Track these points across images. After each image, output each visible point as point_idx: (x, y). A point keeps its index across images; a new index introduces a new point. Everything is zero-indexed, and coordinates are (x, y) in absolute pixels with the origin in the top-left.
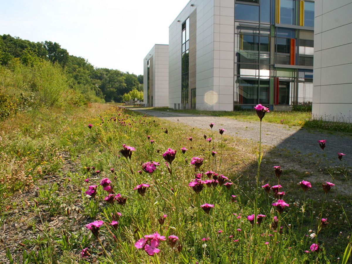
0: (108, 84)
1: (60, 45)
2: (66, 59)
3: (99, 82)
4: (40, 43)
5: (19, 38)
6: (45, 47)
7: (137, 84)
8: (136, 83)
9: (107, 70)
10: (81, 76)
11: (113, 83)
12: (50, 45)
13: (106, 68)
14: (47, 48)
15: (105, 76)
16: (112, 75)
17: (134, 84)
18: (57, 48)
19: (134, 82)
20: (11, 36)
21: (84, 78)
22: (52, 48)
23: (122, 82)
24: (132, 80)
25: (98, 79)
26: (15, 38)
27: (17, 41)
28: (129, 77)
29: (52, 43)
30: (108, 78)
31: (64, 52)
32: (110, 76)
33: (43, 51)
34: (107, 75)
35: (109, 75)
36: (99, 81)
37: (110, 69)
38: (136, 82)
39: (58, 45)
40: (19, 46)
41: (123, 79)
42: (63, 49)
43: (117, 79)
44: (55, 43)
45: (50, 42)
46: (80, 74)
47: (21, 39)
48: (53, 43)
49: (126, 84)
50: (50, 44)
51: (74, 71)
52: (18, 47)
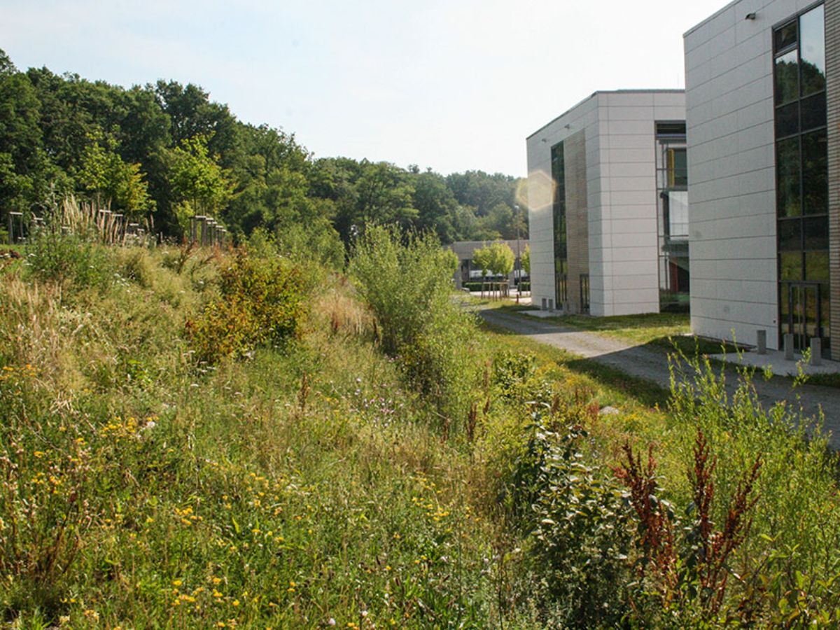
0: (359, 212)
1: (205, 92)
2: (228, 138)
3: (329, 208)
4: (143, 88)
5: (77, 76)
6: (157, 101)
7: (452, 208)
8: (447, 203)
9: (348, 165)
10: (285, 195)
11: (374, 207)
12: (175, 95)
13: (348, 157)
14: (164, 103)
15: (346, 184)
16: (369, 180)
17: (441, 206)
18: (196, 104)
19: (442, 201)
20: (49, 74)
21: (296, 199)
22: (180, 102)
23: (403, 205)
24: (434, 194)
25: (323, 198)
26: (66, 79)
27: (74, 89)
28: (423, 185)
29: (181, 88)
30: (358, 191)
31: (220, 114)
32: (362, 186)
33: (155, 116)
34: (352, 181)
35: (359, 182)
36: (328, 202)
37: (359, 161)
38: (446, 200)
39: (200, 93)
40: (84, 105)
41: (406, 193)
42: (215, 106)
43: (387, 193)
44: (191, 89)
45: (172, 84)
46: (280, 189)
47: (84, 81)
48: (184, 87)
49: (417, 211)
50: (171, 90)
51: (253, 175)
52: (80, 110)
